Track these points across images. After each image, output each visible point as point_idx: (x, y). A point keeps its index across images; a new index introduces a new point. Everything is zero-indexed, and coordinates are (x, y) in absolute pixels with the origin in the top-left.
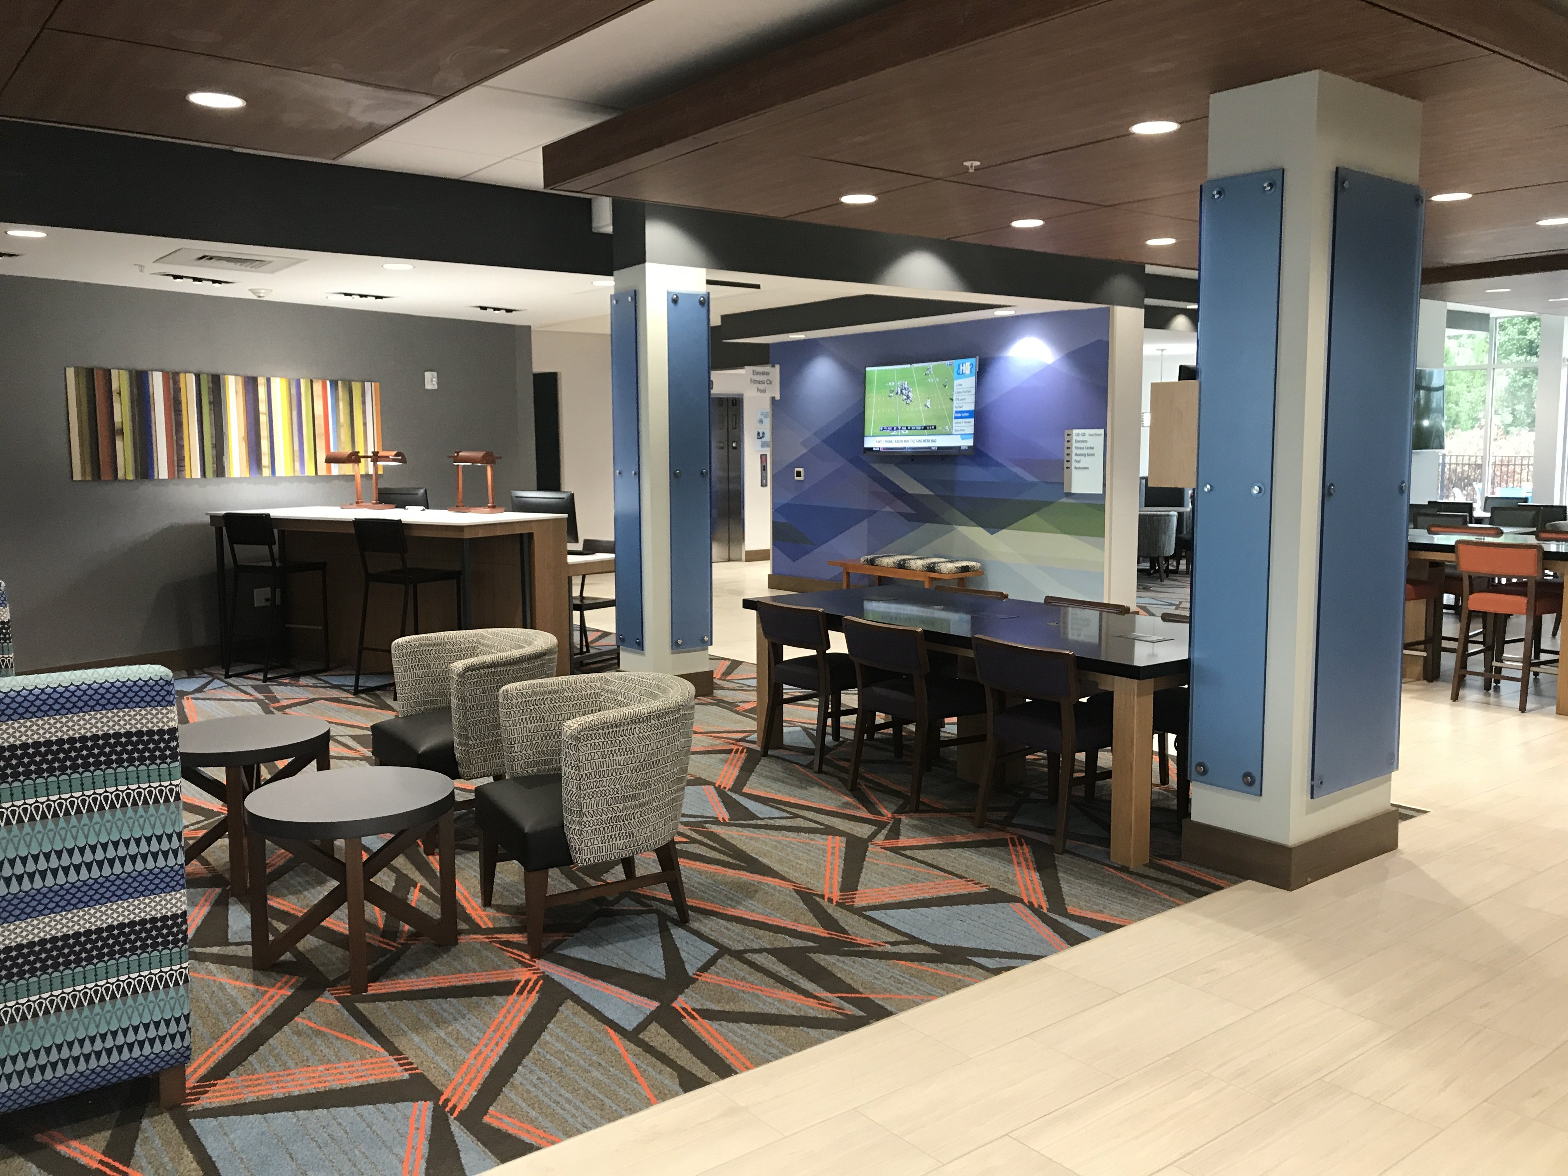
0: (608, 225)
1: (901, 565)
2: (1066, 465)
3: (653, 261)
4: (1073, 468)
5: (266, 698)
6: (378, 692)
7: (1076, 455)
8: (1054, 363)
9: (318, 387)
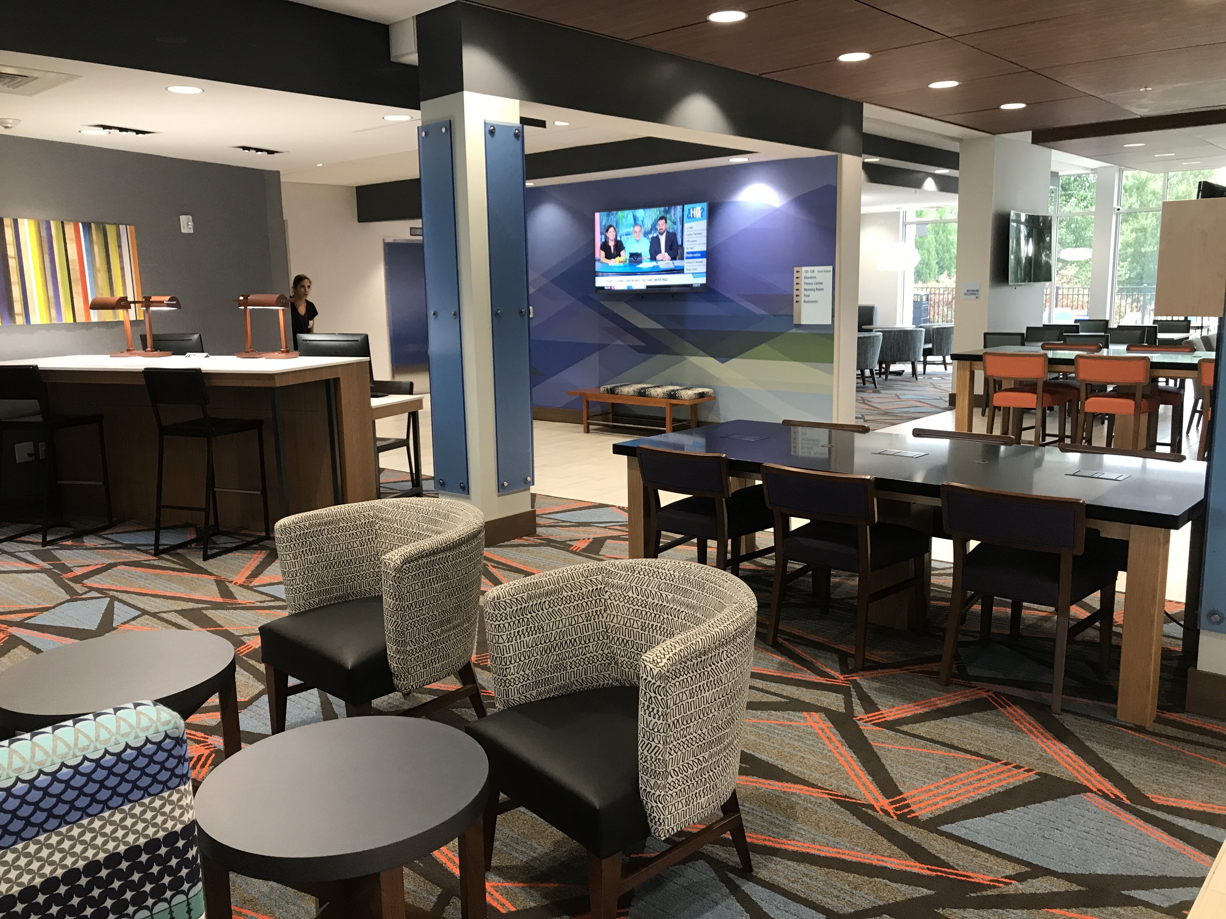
0: (412, 53)
1: (642, 393)
2: (795, 299)
3: (469, 90)
4: (803, 301)
5: (55, 566)
6: (179, 551)
7: (805, 290)
8: (783, 206)
9: (69, 229)
